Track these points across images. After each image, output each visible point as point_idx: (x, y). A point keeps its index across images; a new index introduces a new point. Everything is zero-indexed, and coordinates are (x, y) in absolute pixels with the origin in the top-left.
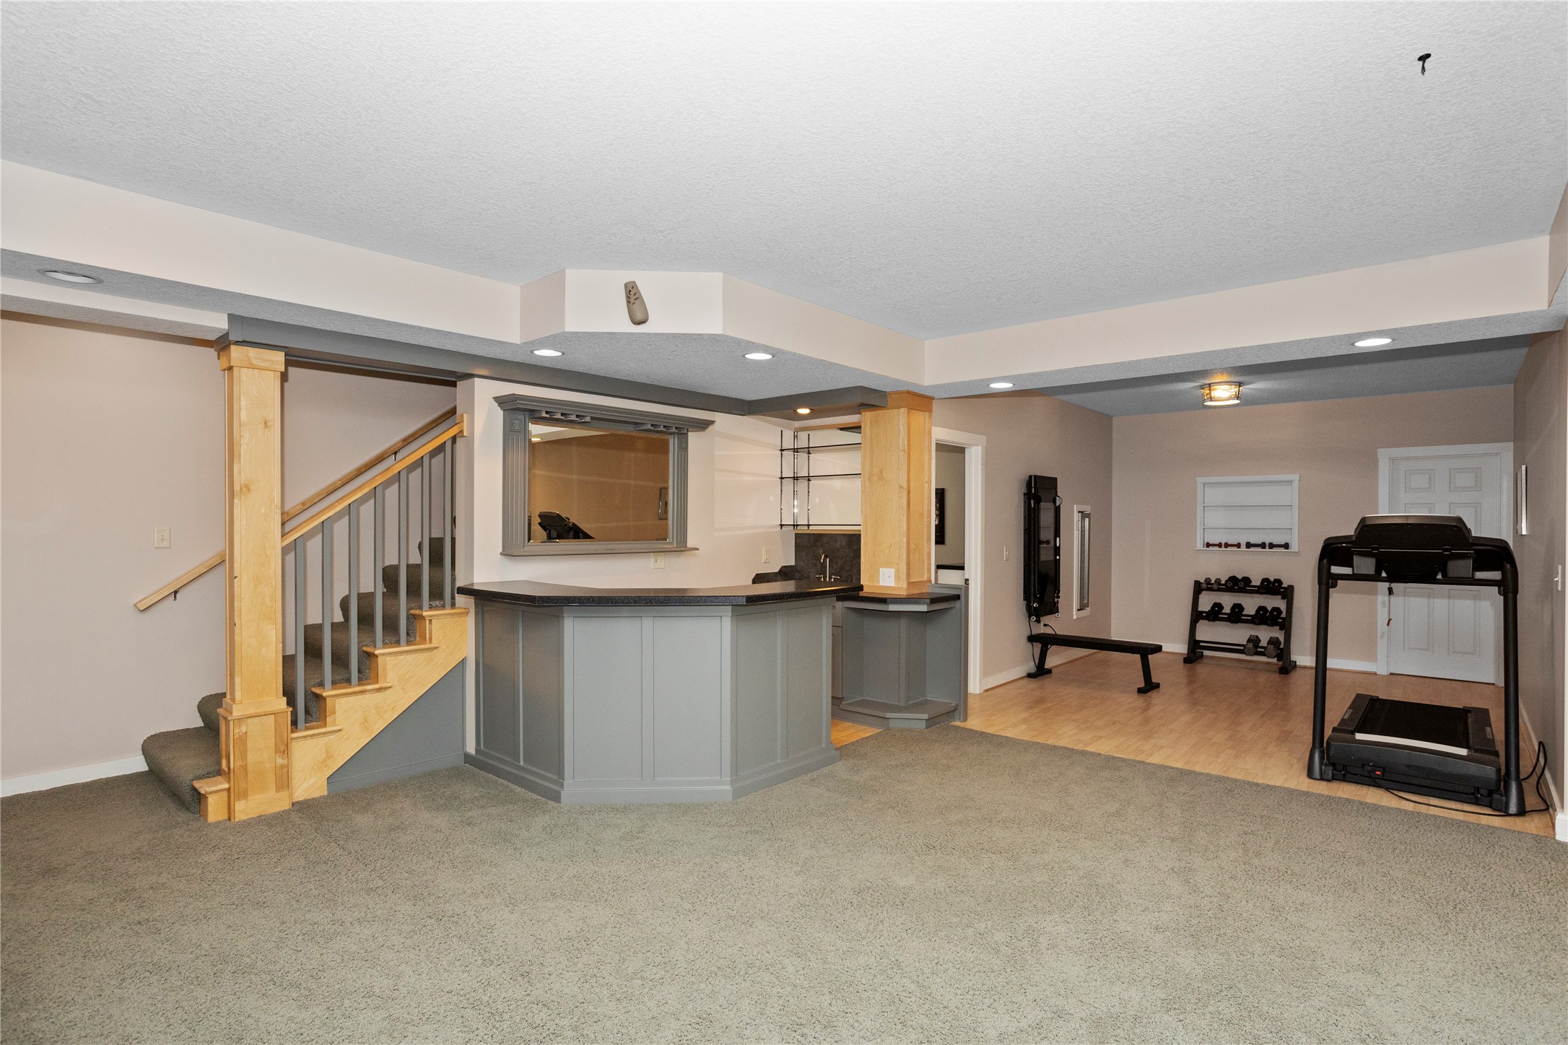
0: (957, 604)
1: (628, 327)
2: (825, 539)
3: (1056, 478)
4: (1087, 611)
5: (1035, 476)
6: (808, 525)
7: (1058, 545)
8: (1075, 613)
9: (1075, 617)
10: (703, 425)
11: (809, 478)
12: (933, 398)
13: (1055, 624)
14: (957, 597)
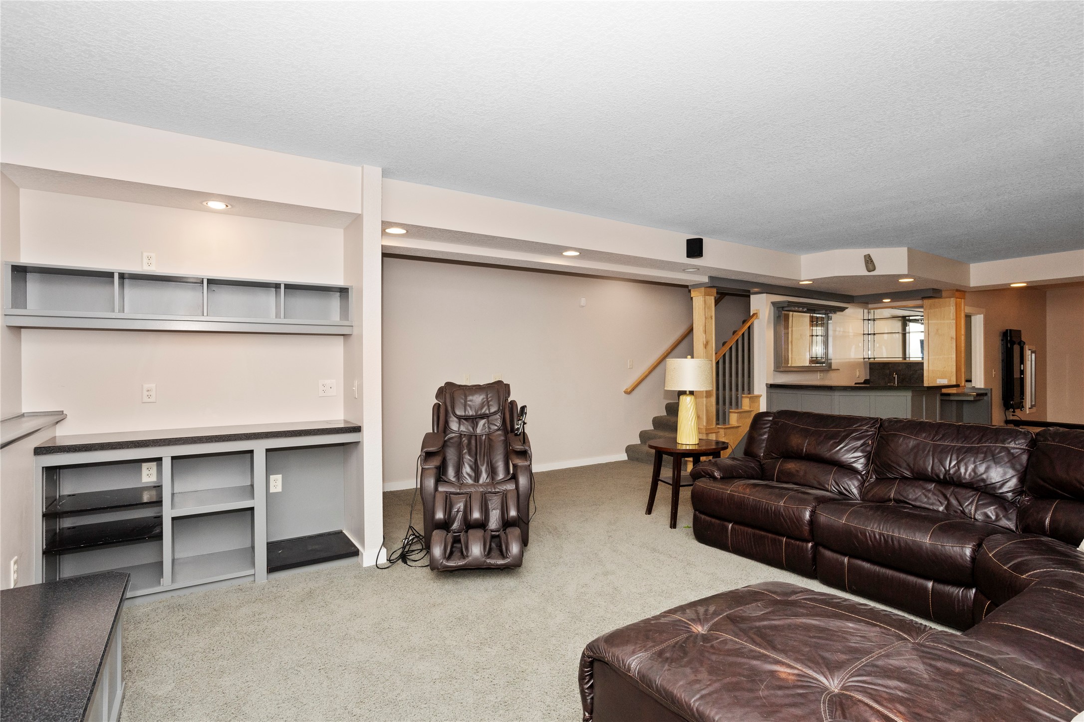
0: (985, 398)
1: (864, 272)
2: (890, 365)
3: (1020, 331)
4: (1034, 409)
5: (1010, 330)
6: (874, 358)
7: (1022, 369)
8: (1027, 410)
9: (1028, 412)
10: (842, 309)
11: (874, 334)
12: (966, 292)
13: (1020, 415)
14: (986, 394)
